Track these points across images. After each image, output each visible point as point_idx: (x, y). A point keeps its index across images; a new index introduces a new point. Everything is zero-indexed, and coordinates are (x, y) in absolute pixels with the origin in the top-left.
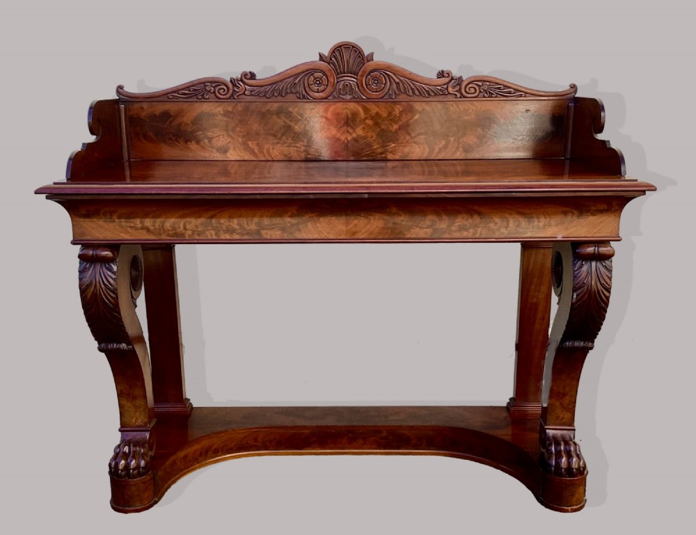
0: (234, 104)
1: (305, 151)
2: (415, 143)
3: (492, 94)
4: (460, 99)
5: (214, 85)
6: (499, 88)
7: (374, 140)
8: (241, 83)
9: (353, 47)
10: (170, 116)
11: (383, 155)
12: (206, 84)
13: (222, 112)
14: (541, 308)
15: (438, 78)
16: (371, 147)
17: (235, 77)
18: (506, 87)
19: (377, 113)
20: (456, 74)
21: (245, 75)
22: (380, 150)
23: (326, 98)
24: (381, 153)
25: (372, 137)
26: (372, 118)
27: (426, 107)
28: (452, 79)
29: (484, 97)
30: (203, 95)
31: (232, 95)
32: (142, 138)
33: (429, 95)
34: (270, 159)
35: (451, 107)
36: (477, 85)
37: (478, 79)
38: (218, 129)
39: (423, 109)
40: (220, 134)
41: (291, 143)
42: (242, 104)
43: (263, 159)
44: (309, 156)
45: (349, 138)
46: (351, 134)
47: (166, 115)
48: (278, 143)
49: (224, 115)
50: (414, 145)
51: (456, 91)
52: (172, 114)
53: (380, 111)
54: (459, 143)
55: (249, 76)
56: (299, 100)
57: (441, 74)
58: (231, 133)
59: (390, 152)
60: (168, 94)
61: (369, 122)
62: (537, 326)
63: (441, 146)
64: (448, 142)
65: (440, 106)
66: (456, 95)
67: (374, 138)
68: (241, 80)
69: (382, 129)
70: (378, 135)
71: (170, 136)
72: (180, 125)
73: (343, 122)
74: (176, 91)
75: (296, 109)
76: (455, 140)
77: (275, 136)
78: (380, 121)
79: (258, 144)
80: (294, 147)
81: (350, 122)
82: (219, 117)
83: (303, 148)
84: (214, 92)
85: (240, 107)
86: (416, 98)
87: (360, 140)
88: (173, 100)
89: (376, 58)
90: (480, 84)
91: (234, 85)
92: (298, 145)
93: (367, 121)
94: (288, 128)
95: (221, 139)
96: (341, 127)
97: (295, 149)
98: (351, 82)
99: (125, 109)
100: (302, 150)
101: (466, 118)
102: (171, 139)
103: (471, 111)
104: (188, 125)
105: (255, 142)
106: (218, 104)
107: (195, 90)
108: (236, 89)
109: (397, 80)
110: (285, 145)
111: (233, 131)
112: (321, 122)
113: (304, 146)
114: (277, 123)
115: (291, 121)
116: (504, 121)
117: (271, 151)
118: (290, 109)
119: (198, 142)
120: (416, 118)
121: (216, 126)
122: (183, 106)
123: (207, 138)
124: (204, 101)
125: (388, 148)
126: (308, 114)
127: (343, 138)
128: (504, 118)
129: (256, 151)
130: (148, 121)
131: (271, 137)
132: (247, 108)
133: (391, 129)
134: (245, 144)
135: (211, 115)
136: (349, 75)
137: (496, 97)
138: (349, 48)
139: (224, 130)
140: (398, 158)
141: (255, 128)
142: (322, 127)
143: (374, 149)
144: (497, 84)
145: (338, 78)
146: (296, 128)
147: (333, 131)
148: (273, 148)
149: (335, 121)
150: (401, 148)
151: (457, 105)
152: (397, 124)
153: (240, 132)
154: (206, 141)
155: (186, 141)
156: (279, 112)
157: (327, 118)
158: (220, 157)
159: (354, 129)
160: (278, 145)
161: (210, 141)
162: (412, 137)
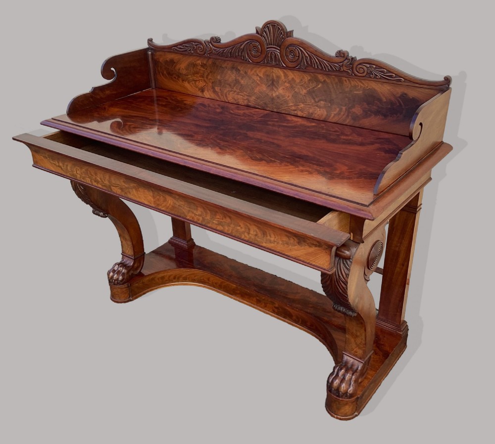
0: (207, 59)
1: (247, 99)
2: (317, 106)
3: (377, 76)
4: (352, 77)
5: (196, 44)
6: (383, 72)
7: (290, 99)
8: (210, 45)
9: (278, 25)
10: (174, 63)
11: (296, 112)
12: (192, 43)
13: (201, 64)
14: (402, 256)
15: (337, 57)
16: (288, 104)
17: (207, 40)
18: (389, 72)
19: (293, 79)
21: (212, 39)
22: (293, 108)
23: (260, 63)
24: (295, 110)
25: (288, 97)
26: (289, 82)
27: (327, 80)
28: (346, 59)
29: (371, 78)
30: (191, 50)
31: (206, 52)
32: (161, 75)
33: (329, 69)
34: (227, 101)
35: (345, 82)
36: (365, 66)
37: (366, 62)
38: (199, 75)
39: (325, 81)
40: (200, 79)
41: (239, 92)
42: (211, 59)
43: (223, 100)
44: (250, 104)
45: (274, 95)
46: (275, 92)
47: (172, 62)
48: (231, 91)
49: (202, 66)
50: (316, 108)
51: (349, 70)
52: (175, 61)
54: (349, 112)
55: (214, 40)
56: (244, 62)
57: (339, 54)
58: (206, 79)
59: (300, 111)
60: (173, 47)
61: (287, 85)
62: (398, 269)
63: (335, 113)
64: (341, 110)
65: (336, 79)
66: (349, 73)
67: (290, 98)
68: (211, 42)
69: (296, 92)
70: (292, 96)
71: (175, 76)
72: (179, 70)
73: (270, 82)
74: (176, 45)
75: (242, 68)
76: (346, 109)
77: (230, 85)
78: (294, 85)
79: (220, 89)
80: (241, 95)
81: (275, 83)
82: (199, 67)
84: (196, 49)
85: (210, 62)
86: (319, 71)
87: (281, 98)
88: (175, 52)
89: (295, 35)
91: (207, 46)
92: (243, 94)
93: (286, 84)
94: (237, 82)
95: (201, 82)
96: (269, 86)
97: (241, 97)
98: (276, 52)
99: (152, 54)
100: (245, 99)
101: (355, 92)
102: (175, 78)
103: (359, 87)
104: (184, 70)
105: (219, 88)
106: (198, 58)
107: (186, 46)
108: (207, 49)
109: (307, 55)
110: (236, 93)
111: (207, 78)
112: (257, 80)
113: (247, 96)
114: (231, 76)
115: (239, 76)
116: (385, 101)
117: (228, 96)
118: (239, 68)
119: (189, 83)
120: (319, 86)
121: (197, 73)
122: (180, 56)
123: (194, 80)
124: (191, 55)
125: (299, 107)
126: (250, 72)
127: (270, 94)
128: (386, 98)
129: (219, 94)
130: (164, 64)
131: (227, 86)
132: (214, 64)
133: (301, 92)
134: (213, 88)
135: (195, 65)
136: (275, 47)
137: (380, 79)
138: (275, 25)
139: (203, 76)
140: (304, 116)
141: (219, 77)
142: (258, 83)
143: (290, 106)
144: (382, 68)
145: (267, 48)
146: (242, 82)
147: (264, 88)
148: (229, 94)
149: (265, 80)
150: (307, 108)
151: (350, 82)
152: (305, 89)
153: (210, 79)
154: (193, 82)
155: (183, 81)
156: (233, 68)
157: (260, 77)
158: (200, 94)
159: (277, 89)
160: (232, 93)
161: (195, 83)
162: (315, 101)
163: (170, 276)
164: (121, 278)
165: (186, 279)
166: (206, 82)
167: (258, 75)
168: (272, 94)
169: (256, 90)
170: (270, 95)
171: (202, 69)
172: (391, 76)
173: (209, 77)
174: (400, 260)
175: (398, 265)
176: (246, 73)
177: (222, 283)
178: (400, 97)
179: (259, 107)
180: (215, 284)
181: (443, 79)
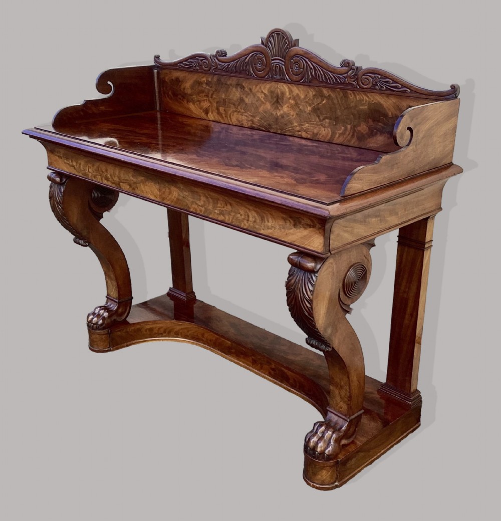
0: (212, 75)
1: (251, 120)
2: (322, 126)
3: (382, 87)
4: (357, 89)
5: (201, 59)
6: (387, 82)
8: (216, 59)
10: (180, 81)
11: (300, 133)
12: (197, 58)
13: (206, 82)
14: (411, 303)
15: (342, 67)
16: (292, 124)
17: (213, 54)
18: (394, 82)
19: (298, 94)
21: (218, 52)
22: (298, 128)
23: (264, 77)
24: (299, 131)
25: (293, 116)
26: (294, 99)
27: (332, 95)
28: (351, 68)
29: (375, 89)
30: (196, 66)
31: (211, 68)
32: (166, 96)
33: (333, 82)
34: (231, 123)
35: (350, 96)
36: (370, 77)
37: (371, 71)
38: (204, 95)
39: (330, 95)
40: (204, 98)
41: (243, 113)
42: (216, 76)
43: (227, 122)
44: (254, 125)
45: (279, 114)
46: (280, 110)
47: (178, 81)
48: (236, 111)
49: (206, 84)
51: (354, 81)
52: (180, 79)
53: (299, 93)
54: (354, 131)
55: (220, 54)
56: (249, 77)
57: (344, 64)
58: (210, 99)
59: (305, 131)
60: (179, 64)
61: (292, 102)
62: (406, 322)
63: (341, 132)
64: (346, 129)
65: (341, 93)
66: (353, 84)
67: (294, 117)
68: (216, 57)
69: (300, 110)
70: (297, 114)
71: (180, 97)
72: (184, 89)
73: (275, 99)
74: (182, 62)
75: (247, 85)
76: (351, 128)
77: (234, 105)
78: (299, 102)
79: (225, 110)
80: (245, 116)
81: (279, 101)
82: (204, 86)
84: (202, 65)
85: (215, 79)
86: (324, 84)
87: (285, 117)
88: (181, 69)
89: (301, 44)
90: (373, 76)
91: (212, 60)
92: (247, 115)
93: (290, 100)
94: (242, 100)
95: (205, 103)
96: (274, 104)
98: (280, 65)
99: (158, 73)
100: (249, 119)
101: (361, 108)
102: (180, 99)
105: (224, 108)
106: (203, 75)
107: (191, 62)
108: (212, 64)
109: (311, 67)
110: (240, 113)
111: (212, 97)
112: (262, 97)
113: (251, 116)
114: (236, 94)
115: (243, 94)
116: (391, 116)
117: (232, 117)
118: (244, 84)
119: (194, 103)
120: (324, 102)
121: (203, 92)
122: (187, 74)
123: (198, 101)
124: (197, 72)
125: (303, 127)
126: (255, 89)
128: (392, 113)
129: (224, 115)
130: (169, 83)
131: (232, 105)
132: (219, 80)
133: (306, 110)
134: (218, 109)
135: (200, 83)
136: (279, 58)
137: (385, 90)
138: (280, 34)
139: (207, 96)
140: (309, 137)
141: (223, 96)
142: (262, 101)
143: (294, 126)
144: (386, 77)
145: (272, 60)
146: (246, 100)
147: (268, 106)
148: (233, 115)
149: (270, 97)
150: (312, 128)
151: (354, 94)
152: (310, 106)
153: (215, 98)
154: (198, 103)
155: (188, 102)
156: (237, 85)
157: (265, 94)
158: (203, 115)
159: (282, 107)
160: (236, 113)
161: (200, 104)
162: (320, 120)
163: (159, 329)
164: (101, 322)
165: (178, 335)
166: (210, 102)
167: (262, 92)
168: (277, 113)
169: (261, 109)
170: (275, 114)
171: (208, 87)
172: (397, 87)
173: (214, 96)
174: (409, 311)
175: (407, 316)
176: (250, 90)
177: (217, 339)
179: (263, 129)
180: (209, 342)
181: (450, 88)
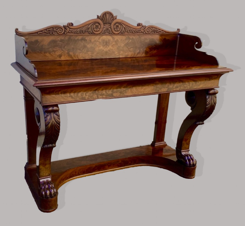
0: (65, 36)
1: (91, 55)
2: (129, 51)
3: (155, 32)
4: (145, 34)
5: (57, 28)
6: (157, 30)
8: (68, 28)
9: (110, 13)
10: (38, 42)
12: (54, 28)
13: (59, 40)
16: (114, 53)
17: (65, 25)
18: (159, 29)
19: (117, 40)
20: (144, 24)
21: (69, 24)
23: (99, 34)
24: (118, 55)
25: (115, 49)
26: (115, 42)
28: (143, 26)
29: (152, 33)
30: (52, 33)
31: (64, 33)
33: (135, 32)
34: (78, 59)
35: (141, 37)
36: (150, 28)
37: (151, 26)
38: (58, 47)
39: (133, 38)
40: (58, 49)
41: (86, 52)
42: (68, 36)
43: (75, 59)
45: (107, 50)
46: (108, 48)
47: (37, 41)
51: (144, 31)
52: (39, 41)
55: (71, 25)
56: (89, 35)
57: (139, 25)
59: (121, 55)
60: (38, 32)
63: (138, 52)
64: (140, 51)
65: (138, 37)
66: (143, 33)
68: (68, 27)
69: (119, 46)
70: (117, 48)
71: (38, 51)
72: (42, 46)
73: (105, 43)
74: (41, 31)
75: (88, 39)
76: (142, 50)
77: (80, 49)
78: (118, 43)
79: (73, 53)
81: (107, 44)
82: (59, 42)
83: (90, 54)
84: (57, 32)
85: (67, 38)
86: (130, 34)
87: (111, 51)
88: (40, 35)
89: (117, 18)
90: (151, 28)
91: (65, 28)
92: (88, 53)
93: (113, 43)
94: (85, 46)
95: (59, 51)
96: (104, 45)
97: (87, 55)
100: (90, 55)
101: (146, 41)
102: (38, 52)
103: (148, 39)
104: (46, 45)
106: (58, 36)
107: (49, 31)
108: (65, 30)
109: (125, 27)
110: (84, 53)
111: (64, 47)
112: (97, 43)
115: (86, 43)
117: (78, 56)
118: (86, 38)
119: (50, 53)
120: (130, 41)
123: (53, 51)
124: (53, 35)
125: (120, 53)
127: (105, 50)
129: (73, 56)
132: (70, 39)
133: (121, 46)
134: (68, 53)
135: (55, 41)
136: (108, 24)
140: (123, 57)
141: (72, 46)
143: (116, 54)
144: (157, 28)
145: (104, 26)
147: (101, 47)
148: (79, 55)
149: (102, 43)
150: (125, 53)
151: (144, 36)
152: (123, 43)
154: (53, 52)
155: (45, 53)
156: (82, 39)
158: (58, 59)
159: (109, 46)
160: (81, 53)
161: (55, 53)
162: (128, 49)
166: (63, 50)
167: (98, 41)
171: (61, 43)
172: (160, 32)
173: (66, 47)
176: (90, 41)
178: (163, 40)
181: (177, 30)
